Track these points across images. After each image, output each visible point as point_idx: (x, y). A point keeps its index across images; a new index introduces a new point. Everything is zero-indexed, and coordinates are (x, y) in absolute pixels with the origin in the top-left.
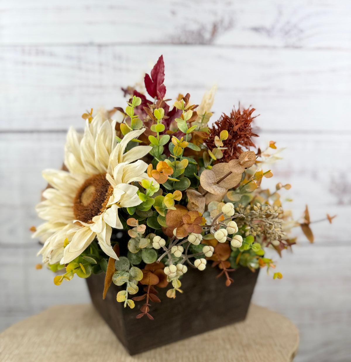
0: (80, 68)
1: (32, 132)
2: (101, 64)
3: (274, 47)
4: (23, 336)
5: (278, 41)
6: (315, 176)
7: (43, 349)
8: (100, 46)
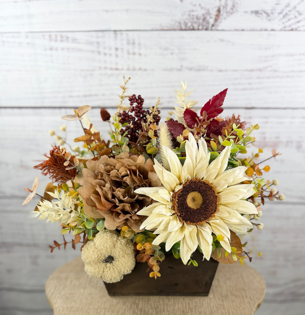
0: (99, 53)
1: (60, 108)
2: (117, 49)
3: (273, 30)
4: (66, 279)
5: (277, 24)
6: (299, 147)
7: (82, 290)
8: (115, 31)
